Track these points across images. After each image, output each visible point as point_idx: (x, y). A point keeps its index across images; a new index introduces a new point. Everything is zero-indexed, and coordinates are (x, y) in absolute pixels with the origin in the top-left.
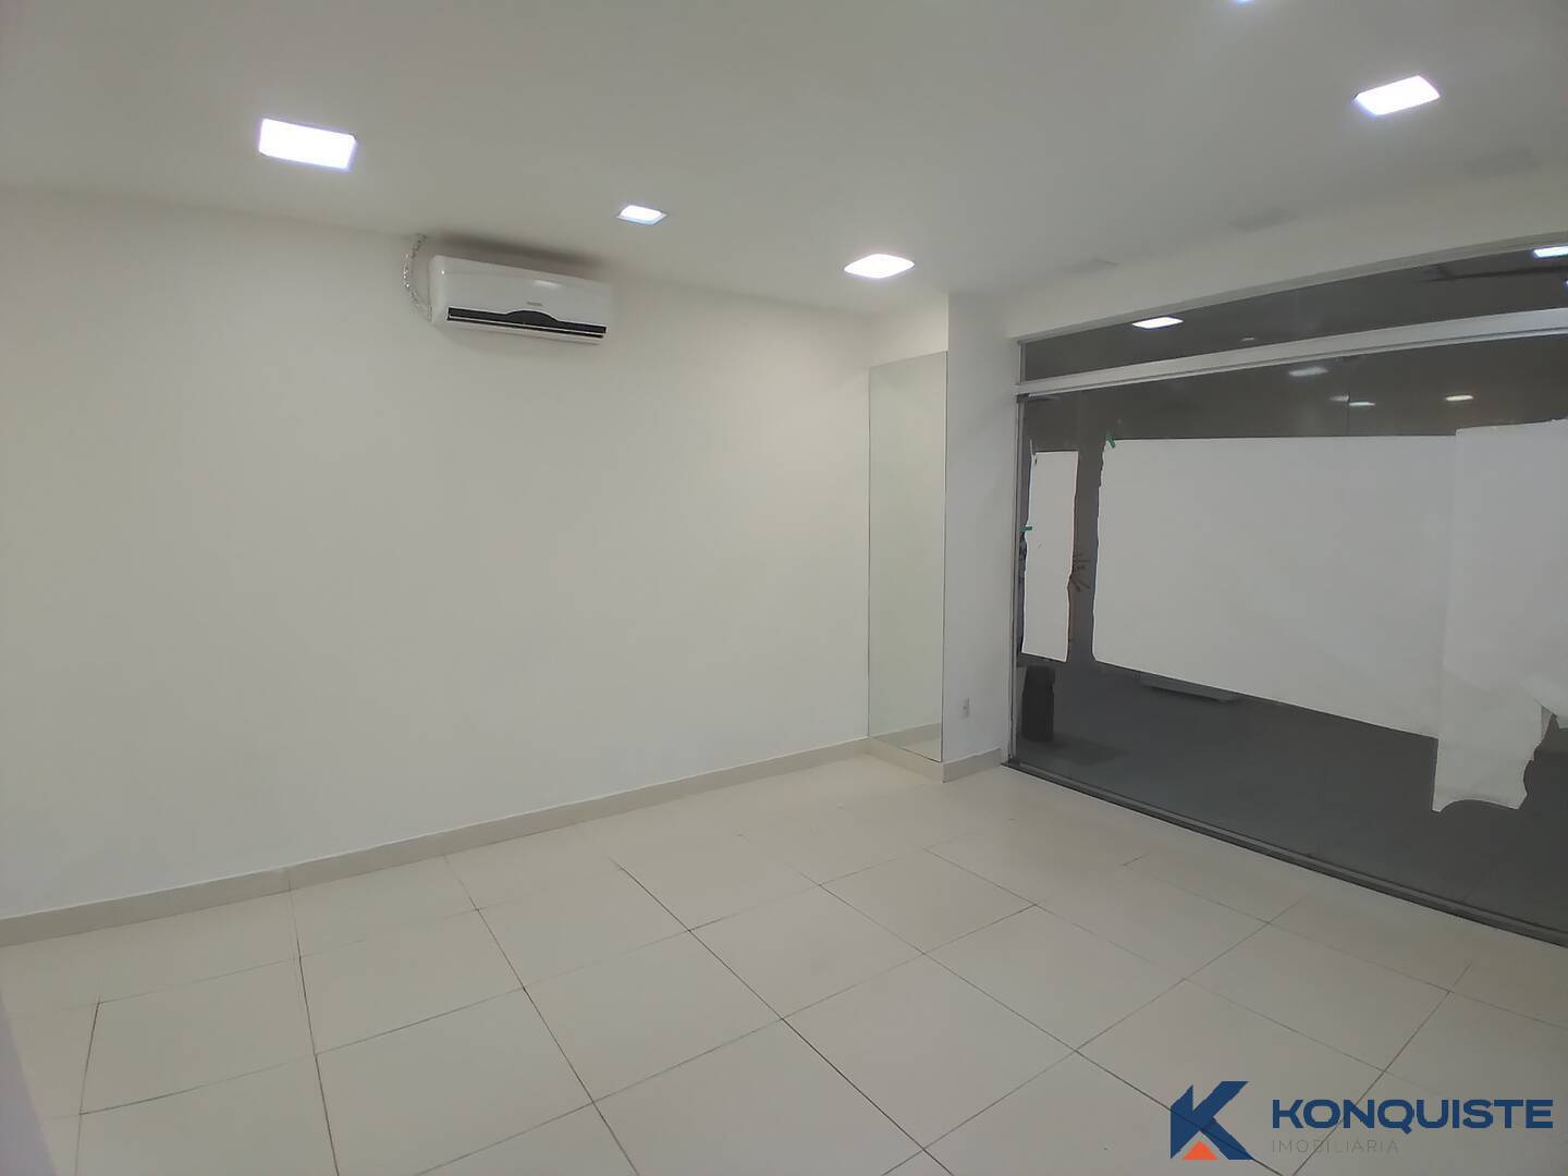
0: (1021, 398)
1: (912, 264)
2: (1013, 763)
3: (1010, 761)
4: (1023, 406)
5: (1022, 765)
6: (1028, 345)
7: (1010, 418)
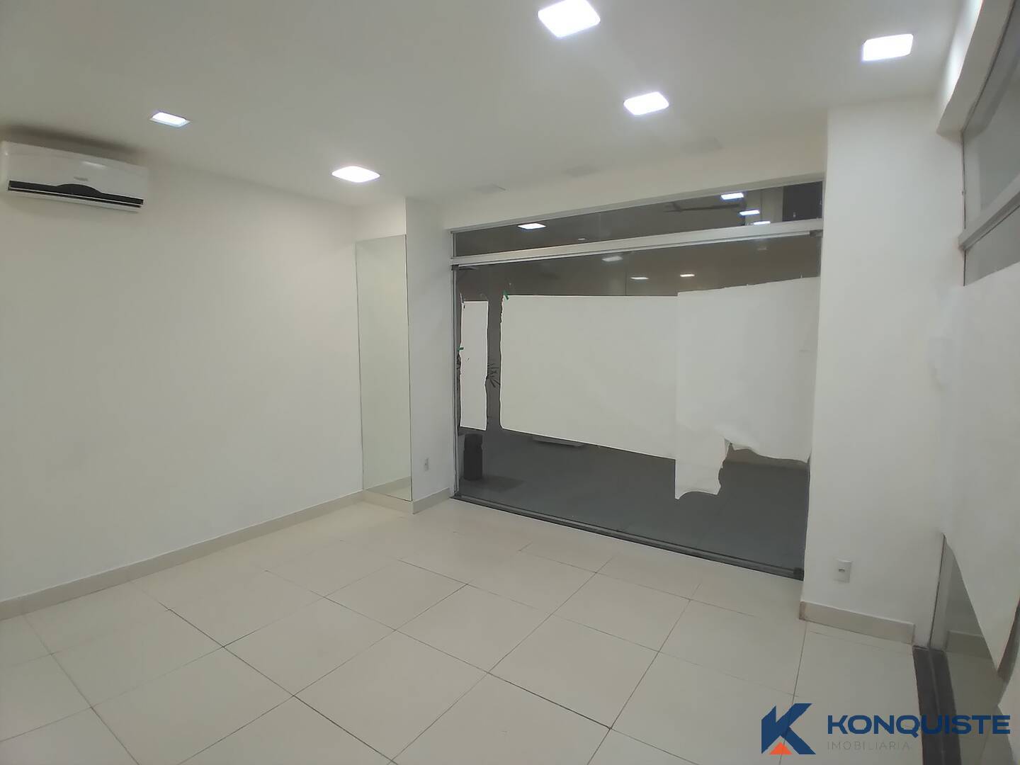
0: (454, 267)
1: (379, 176)
2: (458, 496)
3: (455, 495)
4: (455, 273)
5: (463, 497)
6: (457, 234)
7: (448, 279)
